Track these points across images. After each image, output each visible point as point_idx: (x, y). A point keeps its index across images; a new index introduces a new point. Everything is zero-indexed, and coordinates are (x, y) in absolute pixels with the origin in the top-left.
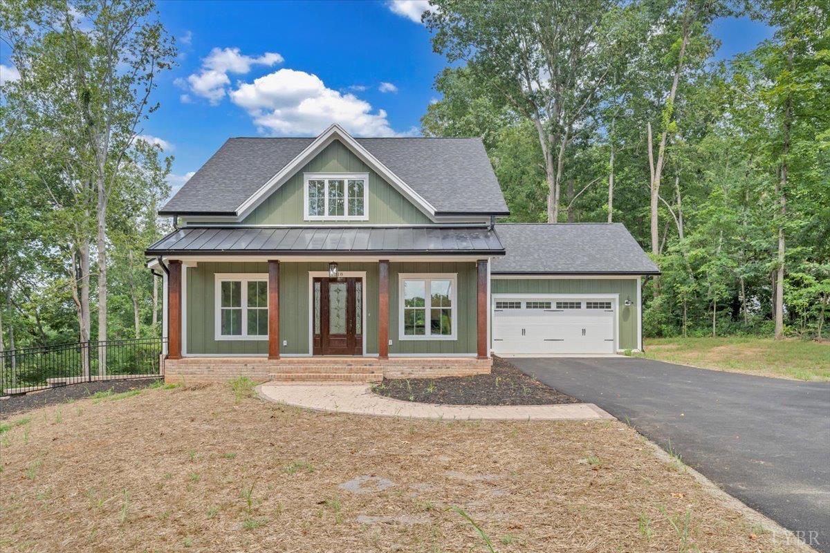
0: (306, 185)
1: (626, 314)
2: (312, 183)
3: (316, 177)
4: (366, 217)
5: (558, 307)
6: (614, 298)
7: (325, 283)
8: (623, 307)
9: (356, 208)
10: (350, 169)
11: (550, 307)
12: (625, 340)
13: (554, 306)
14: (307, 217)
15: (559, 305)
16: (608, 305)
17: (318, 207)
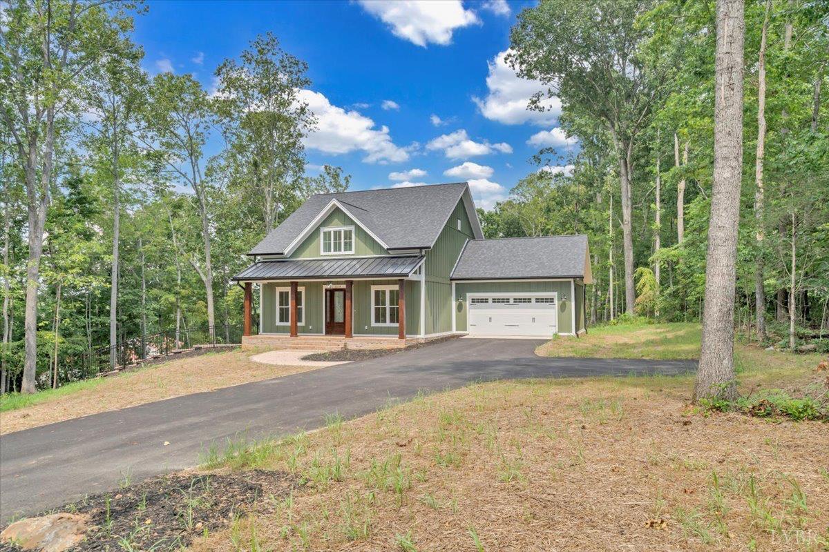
0: (322, 235)
1: (563, 308)
2: (325, 233)
3: (326, 229)
4: (353, 252)
5: (515, 302)
6: (554, 295)
7: (331, 293)
8: (561, 302)
9: (348, 246)
10: (344, 224)
11: (508, 302)
12: (563, 326)
13: (512, 301)
14: (322, 253)
15: (516, 300)
16: (552, 300)
17: (327, 248)
